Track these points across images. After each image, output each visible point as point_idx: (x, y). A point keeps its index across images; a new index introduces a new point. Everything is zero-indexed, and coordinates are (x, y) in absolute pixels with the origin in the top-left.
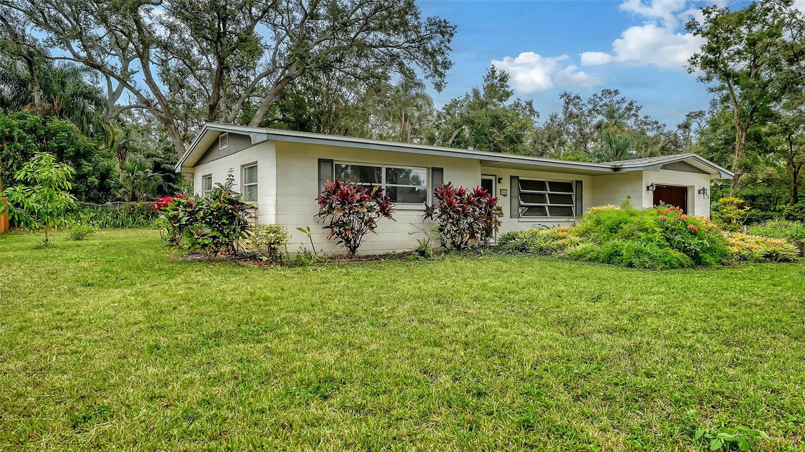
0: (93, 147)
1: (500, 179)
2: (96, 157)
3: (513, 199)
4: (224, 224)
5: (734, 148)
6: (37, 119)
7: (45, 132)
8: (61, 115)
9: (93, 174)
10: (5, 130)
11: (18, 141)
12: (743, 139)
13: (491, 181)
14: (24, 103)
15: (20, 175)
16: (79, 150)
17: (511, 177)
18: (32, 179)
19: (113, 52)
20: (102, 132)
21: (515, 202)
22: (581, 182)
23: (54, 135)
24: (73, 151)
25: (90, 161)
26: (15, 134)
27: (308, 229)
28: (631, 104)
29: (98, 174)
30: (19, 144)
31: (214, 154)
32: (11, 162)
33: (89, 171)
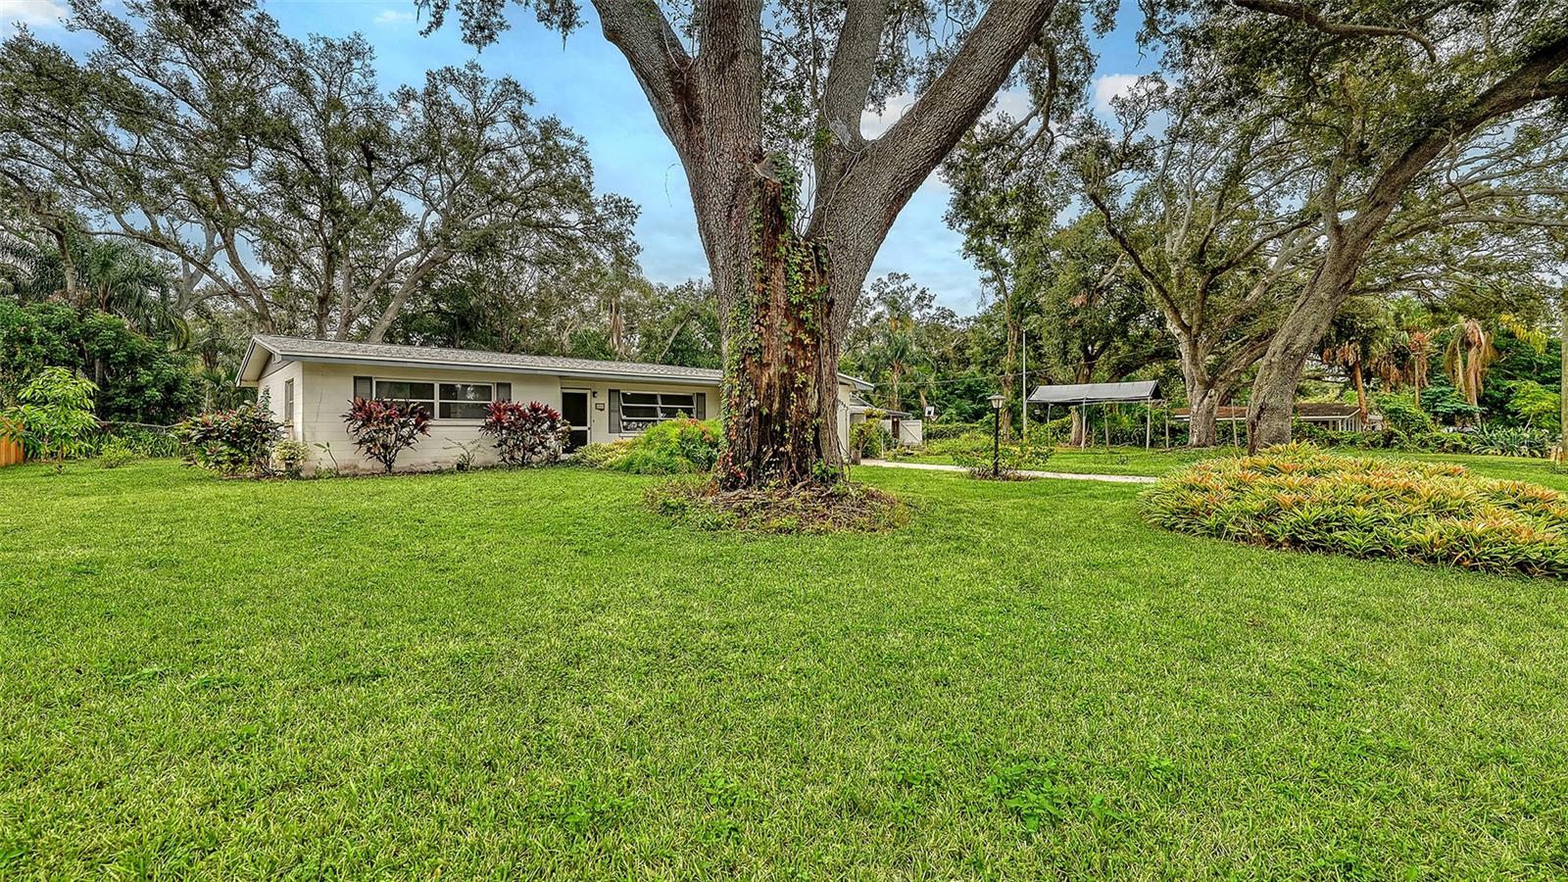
0: (154, 350)
1: (594, 393)
2: (159, 363)
3: (612, 414)
4: (245, 442)
5: (1007, 350)
6: (68, 313)
7: (81, 331)
8: (108, 305)
9: (155, 386)
10: (19, 329)
11: (38, 343)
12: (1016, 339)
13: (585, 395)
14: (50, 289)
15: (27, 393)
16: (133, 353)
17: (610, 391)
18: (41, 397)
19: (192, 218)
20: (169, 328)
21: (615, 416)
22: (703, 395)
23: (95, 334)
24: (124, 356)
25: (150, 368)
26: (34, 333)
27: (328, 445)
28: (923, 292)
29: (161, 385)
30: (39, 347)
31: (269, 371)
32: (27, 370)
33: (148, 382)
